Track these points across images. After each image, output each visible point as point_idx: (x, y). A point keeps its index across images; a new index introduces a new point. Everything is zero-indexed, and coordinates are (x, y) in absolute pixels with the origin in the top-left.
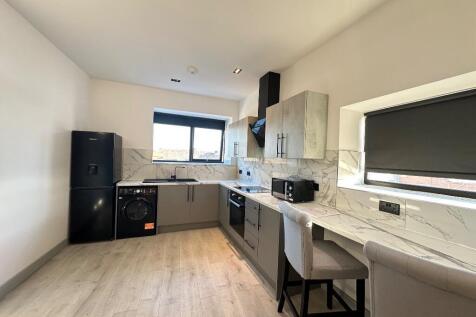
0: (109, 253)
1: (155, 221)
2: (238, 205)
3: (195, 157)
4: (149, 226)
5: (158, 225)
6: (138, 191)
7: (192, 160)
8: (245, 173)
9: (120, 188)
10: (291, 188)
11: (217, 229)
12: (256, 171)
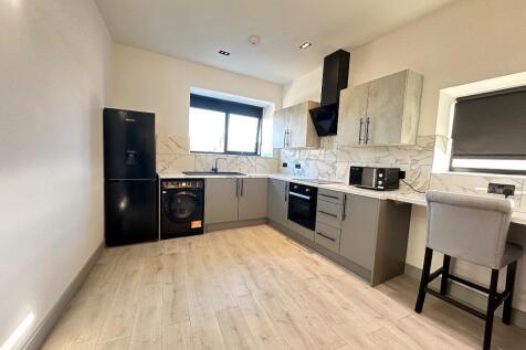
0: (161, 254)
1: (202, 218)
2: (308, 198)
3: (229, 149)
4: (196, 224)
5: (206, 222)
6: (184, 184)
7: (227, 152)
8: (291, 165)
9: (163, 180)
10: (381, 175)
11: (265, 226)
12: (310, 162)
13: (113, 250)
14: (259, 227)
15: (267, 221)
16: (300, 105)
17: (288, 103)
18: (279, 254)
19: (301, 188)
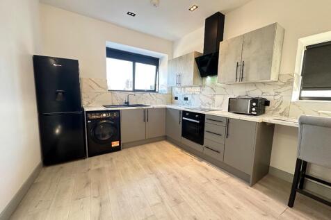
0: (89, 170)
1: (119, 139)
2: (198, 122)
3: (136, 88)
4: (115, 144)
5: (122, 141)
6: (104, 115)
7: (134, 90)
8: (181, 99)
10: (254, 104)
11: (164, 142)
12: (195, 96)
13: (49, 169)
14: (161, 142)
15: (166, 138)
16: (187, 55)
17: (177, 54)
18: (178, 163)
19: (192, 115)
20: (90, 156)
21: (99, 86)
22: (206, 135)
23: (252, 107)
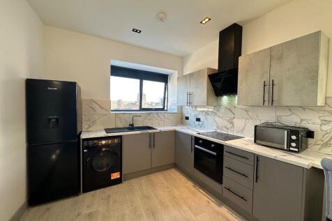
1: (120, 170)
2: (215, 154)
3: (143, 107)
4: (115, 176)
5: (124, 172)
6: (104, 142)
7: (142, 109)
8: (192, 119)
9: (84, 140)
10: (294, 137)
11: (173, 169)
15: (175, 166)
16: (199, 71)
19: (206, 143)
20: (84, 192)
21: (102, 108)
22: (226, 173)
23: (290, 141)
